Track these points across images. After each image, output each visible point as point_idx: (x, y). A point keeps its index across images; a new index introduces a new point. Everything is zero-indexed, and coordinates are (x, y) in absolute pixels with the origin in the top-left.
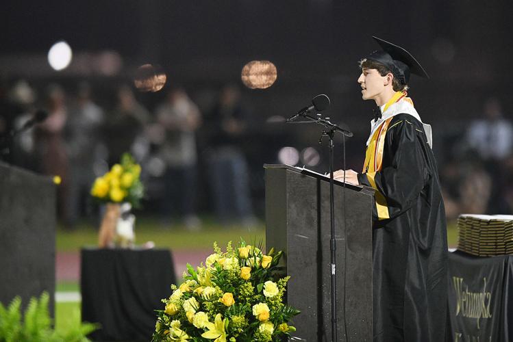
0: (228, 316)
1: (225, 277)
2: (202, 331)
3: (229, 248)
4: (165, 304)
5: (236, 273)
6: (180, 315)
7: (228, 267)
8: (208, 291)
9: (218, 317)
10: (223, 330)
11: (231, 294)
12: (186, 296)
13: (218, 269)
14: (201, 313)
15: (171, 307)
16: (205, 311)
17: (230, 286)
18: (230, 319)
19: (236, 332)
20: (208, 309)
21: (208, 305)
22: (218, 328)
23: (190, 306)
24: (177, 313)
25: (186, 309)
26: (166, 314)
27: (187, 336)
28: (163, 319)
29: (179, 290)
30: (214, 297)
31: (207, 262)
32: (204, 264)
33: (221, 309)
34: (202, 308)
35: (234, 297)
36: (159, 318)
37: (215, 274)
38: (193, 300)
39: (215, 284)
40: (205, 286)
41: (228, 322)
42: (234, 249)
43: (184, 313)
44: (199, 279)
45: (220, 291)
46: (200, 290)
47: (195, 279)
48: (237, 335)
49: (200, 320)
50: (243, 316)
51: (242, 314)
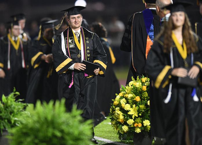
0: (138, 105)
1: (136, 90)
2: (128, 111)
3: (138, 78)
4: (113, 101)
5: (141, 89)
6: (119, 105)
7: (138, 86)
8: (130, 96)
9: (134, 106)
10: (136, 111)
11: (139, 97)
12: (122, 98)
13: (134, 87)
14: (128, 104)
15: (116, 102)
16: (129, 104)
17: (138, 94)
18: (139, 106)
19: (141, 112)
20: (130, 103)
21: (130, 101)
22: (134, 110)
23: (123, 101)
24: (118, 105)
25: (121, 103)
26: (114, 105)
27: (122, 114)
28: (113, 107)
29: (118, 96)
30: (132, 98)
31: (129, 84)
32: (128, 85)
33: (135, 102)
34: (128, 102)
35: (140, 98)
36: (111, 107)
37: (133, 89)
38: (124, 99)
39: (132, 93)
40: (129, 94)
41: (138, 108)
42: (140, 79)
43: (121, 104)
44: (126, 91)
45: (135, 96)
46: (127, 95)
47: (125, 91)
48: (142, 113)
49: (127, 107)
50: (144, 105)
51: (143, 104)
